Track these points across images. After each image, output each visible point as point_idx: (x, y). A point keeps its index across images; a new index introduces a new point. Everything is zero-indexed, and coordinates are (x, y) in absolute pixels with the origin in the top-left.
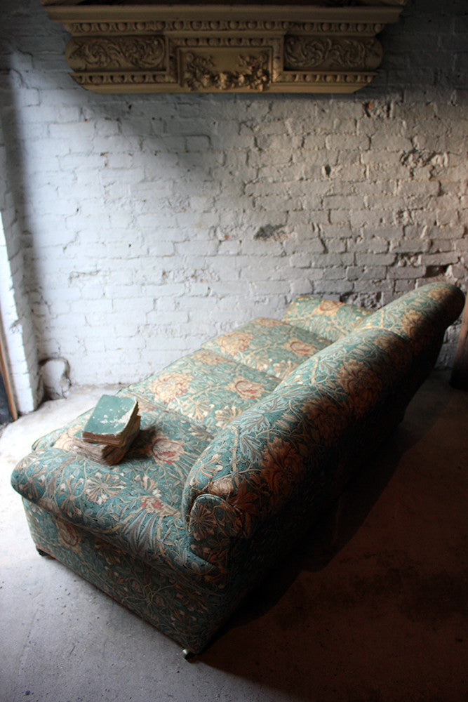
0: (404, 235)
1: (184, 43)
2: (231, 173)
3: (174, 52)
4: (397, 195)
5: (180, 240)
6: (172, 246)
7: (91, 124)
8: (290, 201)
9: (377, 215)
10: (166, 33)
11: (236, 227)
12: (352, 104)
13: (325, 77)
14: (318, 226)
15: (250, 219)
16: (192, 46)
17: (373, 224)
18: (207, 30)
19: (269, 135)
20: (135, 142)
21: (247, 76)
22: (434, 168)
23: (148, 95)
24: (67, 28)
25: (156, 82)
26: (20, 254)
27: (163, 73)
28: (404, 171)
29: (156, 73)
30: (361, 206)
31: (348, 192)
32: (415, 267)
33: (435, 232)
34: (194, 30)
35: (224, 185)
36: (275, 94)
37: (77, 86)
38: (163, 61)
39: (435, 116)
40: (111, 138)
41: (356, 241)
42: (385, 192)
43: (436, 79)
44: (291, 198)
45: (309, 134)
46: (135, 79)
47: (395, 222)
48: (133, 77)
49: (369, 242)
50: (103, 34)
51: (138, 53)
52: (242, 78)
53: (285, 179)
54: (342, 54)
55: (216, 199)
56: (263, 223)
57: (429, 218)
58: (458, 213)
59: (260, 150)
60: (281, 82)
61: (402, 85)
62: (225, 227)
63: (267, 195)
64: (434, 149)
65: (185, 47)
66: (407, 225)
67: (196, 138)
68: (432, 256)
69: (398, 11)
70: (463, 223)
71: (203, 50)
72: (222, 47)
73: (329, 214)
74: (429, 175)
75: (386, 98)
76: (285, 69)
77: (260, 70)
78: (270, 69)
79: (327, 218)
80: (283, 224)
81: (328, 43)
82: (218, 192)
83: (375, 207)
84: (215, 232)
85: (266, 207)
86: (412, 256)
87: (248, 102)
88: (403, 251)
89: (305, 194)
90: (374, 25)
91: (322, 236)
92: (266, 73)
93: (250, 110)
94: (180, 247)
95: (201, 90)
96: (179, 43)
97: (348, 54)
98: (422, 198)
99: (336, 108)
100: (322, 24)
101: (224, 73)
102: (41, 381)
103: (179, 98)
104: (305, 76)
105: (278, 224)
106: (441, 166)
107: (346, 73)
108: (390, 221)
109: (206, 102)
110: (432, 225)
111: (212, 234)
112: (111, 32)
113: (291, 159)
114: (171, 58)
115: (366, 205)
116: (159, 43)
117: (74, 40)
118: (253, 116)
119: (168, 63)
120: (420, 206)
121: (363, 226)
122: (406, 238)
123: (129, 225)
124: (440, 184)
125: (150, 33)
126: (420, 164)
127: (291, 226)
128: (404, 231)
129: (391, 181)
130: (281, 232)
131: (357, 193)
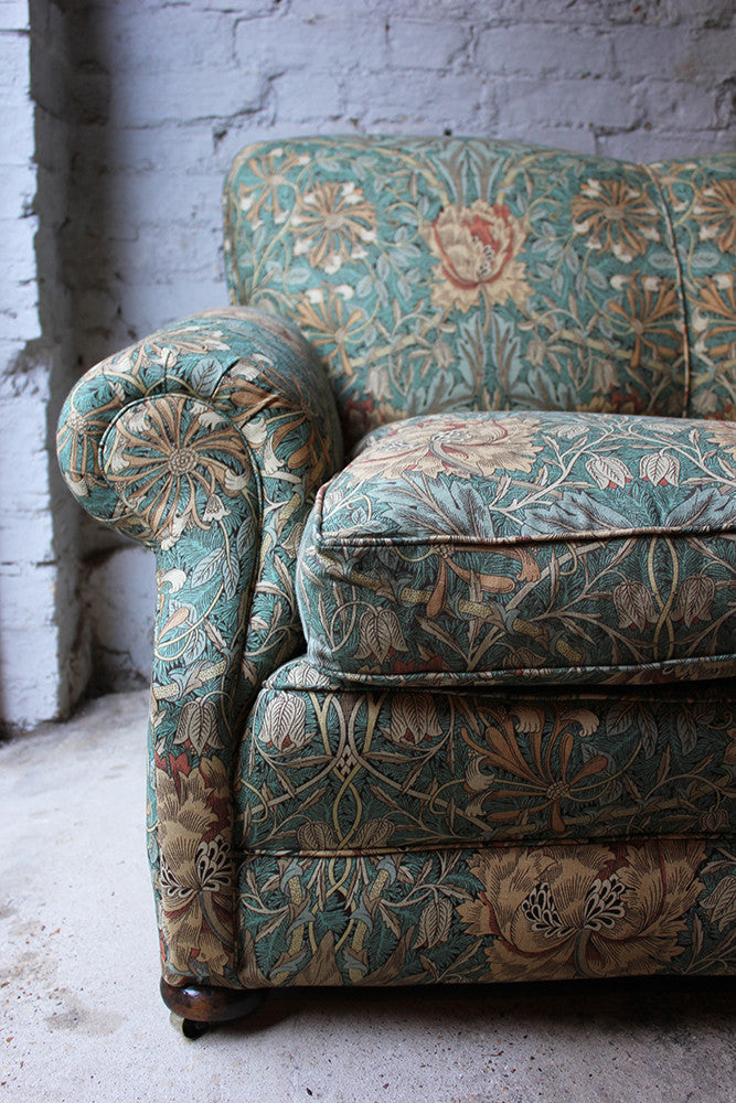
5: (617, 121)
6: (593, 143)
102: (87, 630)
123: (450, 61)
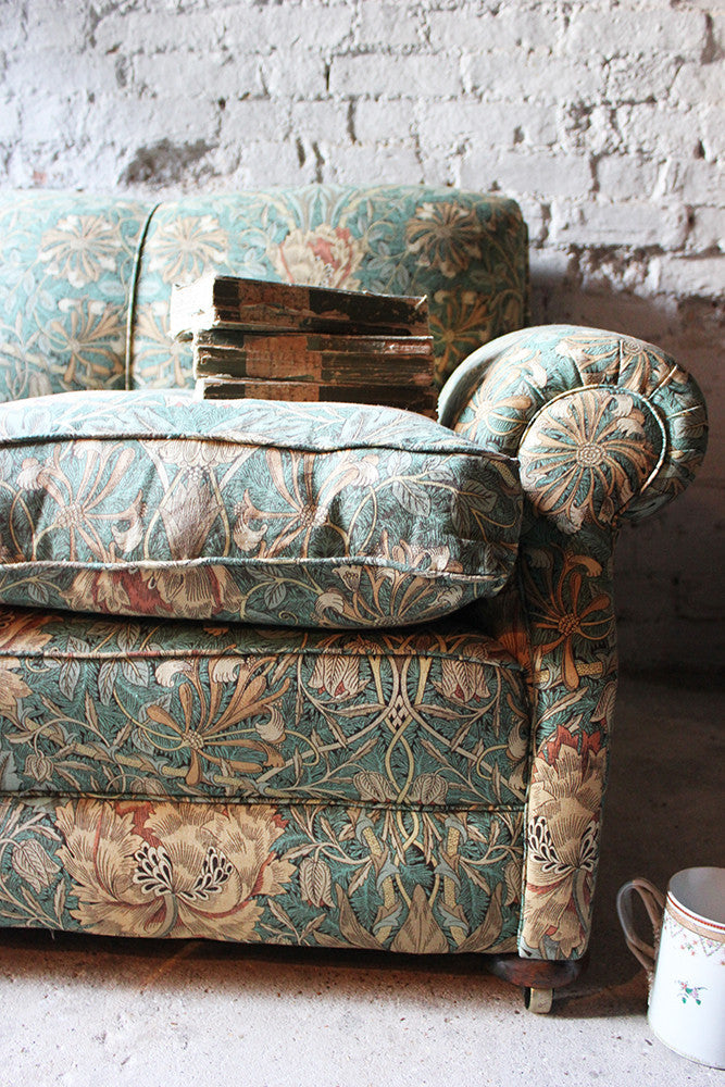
0: (596, 188)
4: (565, 55)
8: (229, 67)
9: (503, 118)
11: (68, 147)
14: (315, 148)
15: (109, 121)
17: (492, 146)
30: (452, 89)
31: (409, 41)
33: (700, 179)
35: (34, 17)
42: (526, 44)
44: (230, 59)
47: (565, 142)
55: (10, 57)
56: (149, 137)
57: (677, 132)
62: (36, 148)
63: (159, 51)
66: (606, 154)
68: (696, 265)
73: (352, 111)
79: (345, 124)
80: (208, 142)
82: (17, 36)
83: (497, 92)
84: (6, 161)
85: (157, 89)
86: (627, 262)
88: (595, 240)
89: (274, 48)
98: (652, 66)
105: (192, 142)
108: (546, 139)
110: (688, 158)
115: (468, 87)
120: (647, 93)
121: (461, 151)
122: (601, 197)
124: (709, 22)
127: (234, 150)
128: (594, 173)
129: (544, 8)
130: (205, 170)
131: (437, 46)
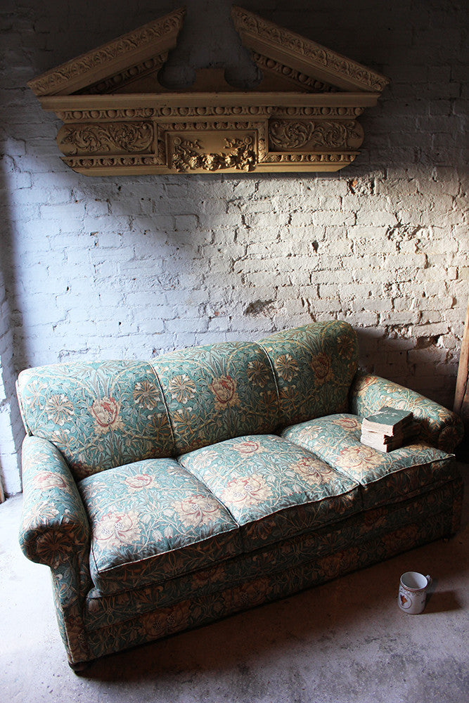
0: (394, 307)
1: (172, 128)
2: (219, 250)
3: (163, 136)
4: (384, 269)
5: (169, 318)
6: (162, 323)
7: (82, 205)
8: (279, 276)
9: (365, 288)
10: (155, 118)
11: (226, 304)
12: (337, 182)
13: (309, 157)
14: (307, 301)
15: (240, 295)
16: (180, 131)
17: (362, 297)
18: (194, 115)
19: (256, 213)
20: (125, 222)
21: (233, 158)
22: (419, 241)
23: (136, 176)
24: (59, 116)
25: (145, 164)
26: (10, 332)
27: (151, 155)
28: (391, 245)
29: (144, 156)
30: (350, 280)
31: (336, 266)
32: (406, 338)
33: (424, 303)
34: (181, 116)
35: (213, 263)
36: (261, 174)
37: (68, 169)
38: (151, 144)
39: (418, 192)
40: (101, 218)
41: (346, 314)
42: (372, 266)
43: (416, 156)
44: (279, 274)
45: (295, 211)
46: (124, 162)
47: (384, 295)
48: (122, 160)
49: (358, 315)
50: (94, 121)
51: (127, 138)
52: (228, 160)
53: (273, 255)
54: (325, 136)
55: (206, 276)
56: (254, 299)
57: (417, 289)
58: (446, 283)
59: (248, 227)
60: (266, 162)
61: (384, 164)
62: (214, 304)
63: (255, 272)
64: (419, 223)
65: (172, 131)
66: (396, 297)
67: (185, 217)
68: (422, 327)
69: (377, 96)
70: (451, 294)
71: (190, 134)
72: (208, 130)
73: (318, 288)
74: (415, 248)
75: (369, 176)
76: (270, 150)
77: (246, 152)
78: (255, 151)
79: (316, 293)
80: (273, 300)
81: (311, 126)
82: (207, 269)
83: (364, 281)
84: (204, 309)
85: (255, 284)
86: (402, 328)
87: (235, 181)
88: (393, 323)
89: (293, 270)
90: (354, 109)
91: (312, 311)
92: (251, 154)
93: (236, 189)
94: (170, 324)
95: (190, 171)
96: (167, 128)
97: (331, 136)
98: (410, 271)
99: (321, 186)
100: (304, 108)
101: (211, 155)
103: (167, 179)
104: (290, 156)
105: (268, 300)
106: (427, 239)
107: (329, 153)
108: (379, 294)
109: (194, 182)
110: (421, 297)
111: (202, 311)
112: (102, 118)
113: (279, 236)
114: (159, 141)
115: (355, 279)
116: (148, 127)
117: (66, 127)
118: (240, 195)
119: (156, 147)
120: (408, 279)
121: (352, 300)
122: (395, 311)
123: (119, 304)
124: (426, 256)
125: (138, 119)
126: (406, 238)
127: (281, 302)
128: (393, 304)
129: (378, 255)
130: (270, 307)
131: (345, 267)
